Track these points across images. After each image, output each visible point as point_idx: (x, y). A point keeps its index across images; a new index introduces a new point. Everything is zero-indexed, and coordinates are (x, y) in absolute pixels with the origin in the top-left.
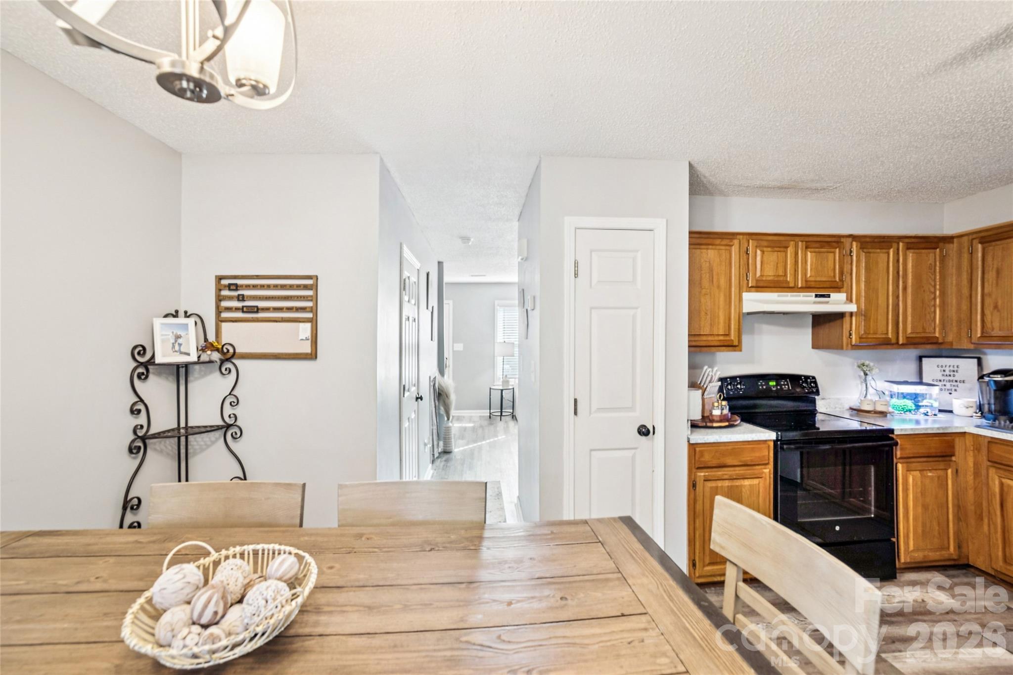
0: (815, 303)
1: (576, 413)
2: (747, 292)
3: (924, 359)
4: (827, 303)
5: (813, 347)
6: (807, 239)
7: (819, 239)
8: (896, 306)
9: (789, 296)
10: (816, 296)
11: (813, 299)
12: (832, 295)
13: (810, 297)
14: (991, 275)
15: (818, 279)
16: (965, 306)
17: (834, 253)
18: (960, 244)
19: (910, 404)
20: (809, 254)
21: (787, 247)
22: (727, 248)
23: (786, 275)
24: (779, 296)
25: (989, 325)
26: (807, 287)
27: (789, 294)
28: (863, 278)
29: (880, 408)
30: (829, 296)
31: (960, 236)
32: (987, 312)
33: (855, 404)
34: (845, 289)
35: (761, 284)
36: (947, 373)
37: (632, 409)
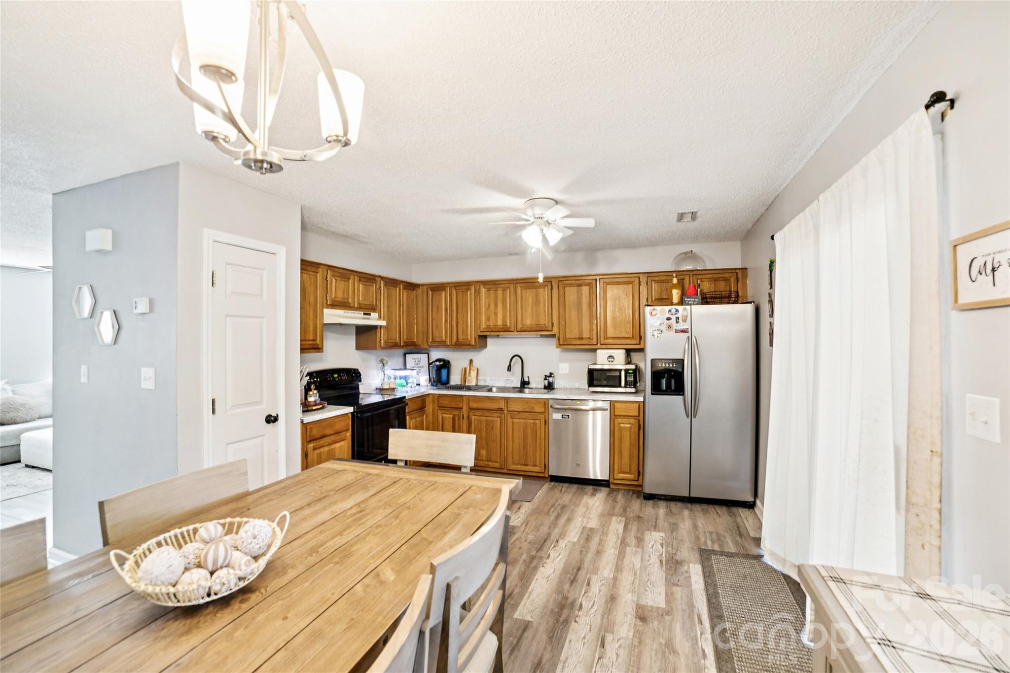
0: (363, 318)
1: (213, 412)
2: (326, 308)
3: (407, 355)
4: (369, 319)
5: (356, 349)
6: (361, 275)
7: (365, 276)
8: (400, 322)
9: (350, 313)
10: (364, 314)
11: (362, 315)
12: (372, 314)
13: (360, 314)
14: (435, 309)
15: (365, 303)
16: (425, 325)
17: (373, 286)
18: (423, 289)
19: (403, 382)
20: (361, 285)
21: (349, 279)
22: (315, 274)
23: (348, 298)
24: (345, 312)
25: (434, 335)
26: (360, 308)
27: (350, 311)
28: (386, 305)
29: (392, 386)
30: (370, 314)
31: (423, 285)
32: (434, 328)
33: (379, 386)
34: (377, 310)
35: (335, 304)
36: (416, 362)
37: (259, 403)
